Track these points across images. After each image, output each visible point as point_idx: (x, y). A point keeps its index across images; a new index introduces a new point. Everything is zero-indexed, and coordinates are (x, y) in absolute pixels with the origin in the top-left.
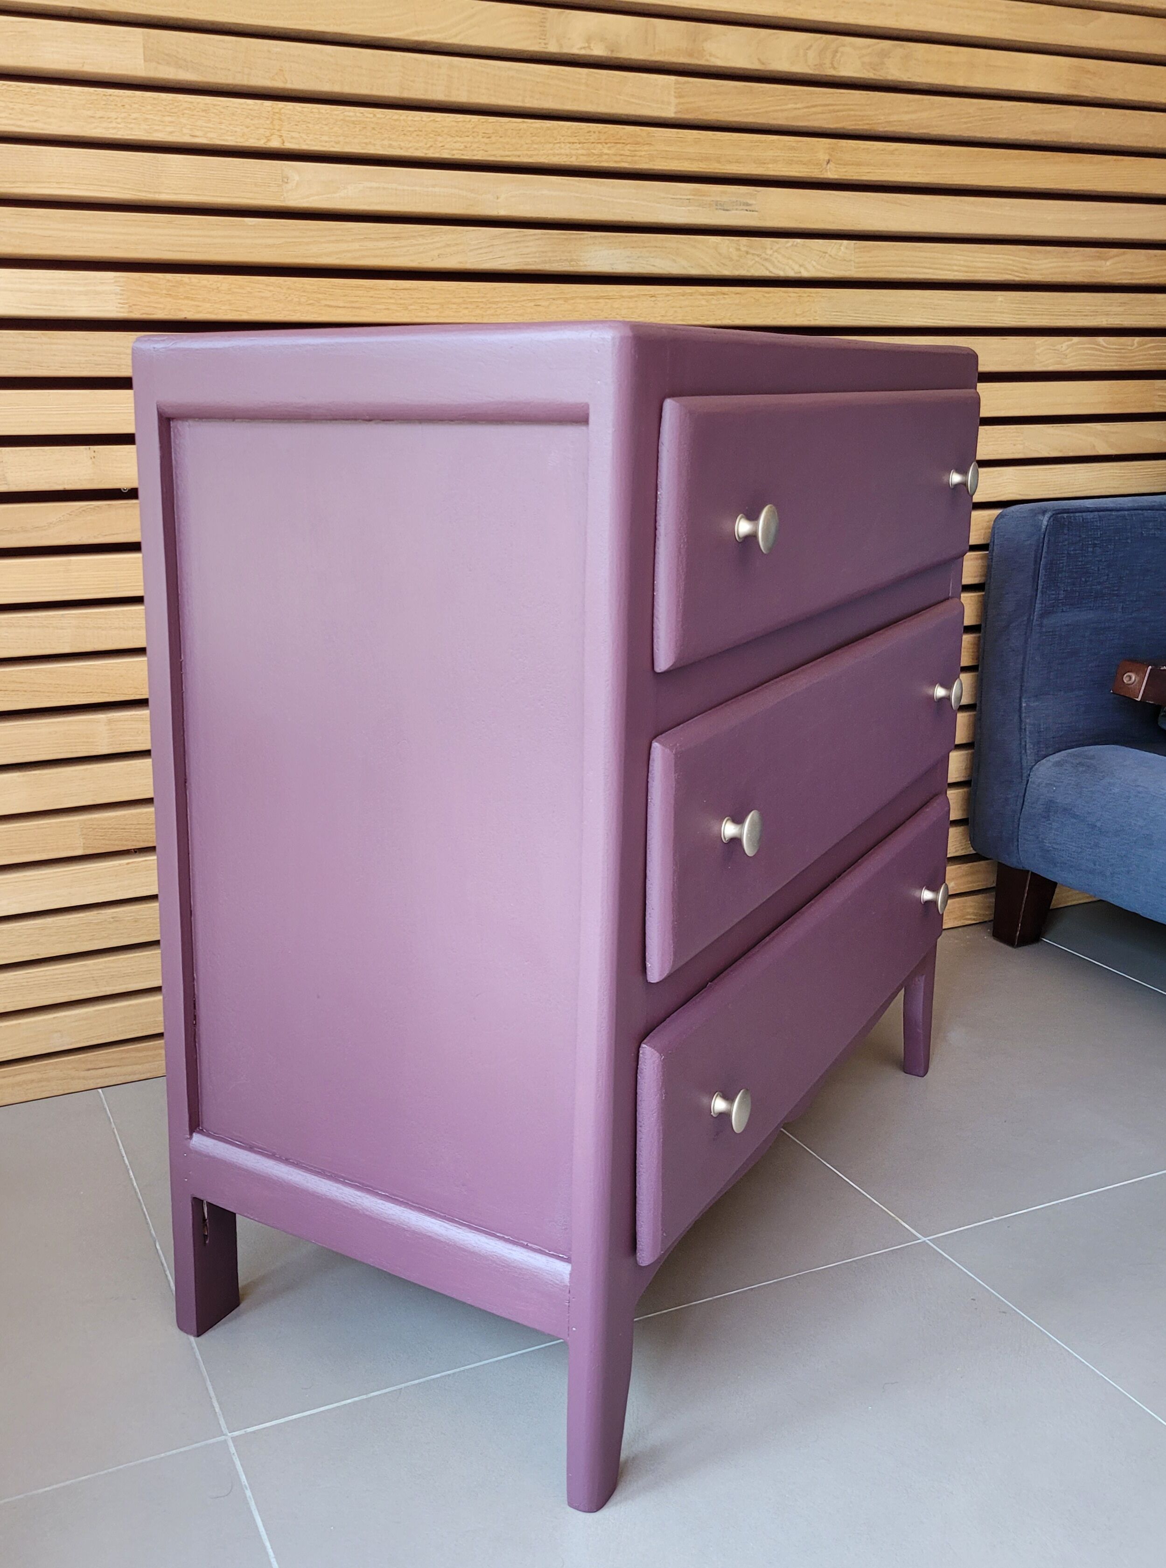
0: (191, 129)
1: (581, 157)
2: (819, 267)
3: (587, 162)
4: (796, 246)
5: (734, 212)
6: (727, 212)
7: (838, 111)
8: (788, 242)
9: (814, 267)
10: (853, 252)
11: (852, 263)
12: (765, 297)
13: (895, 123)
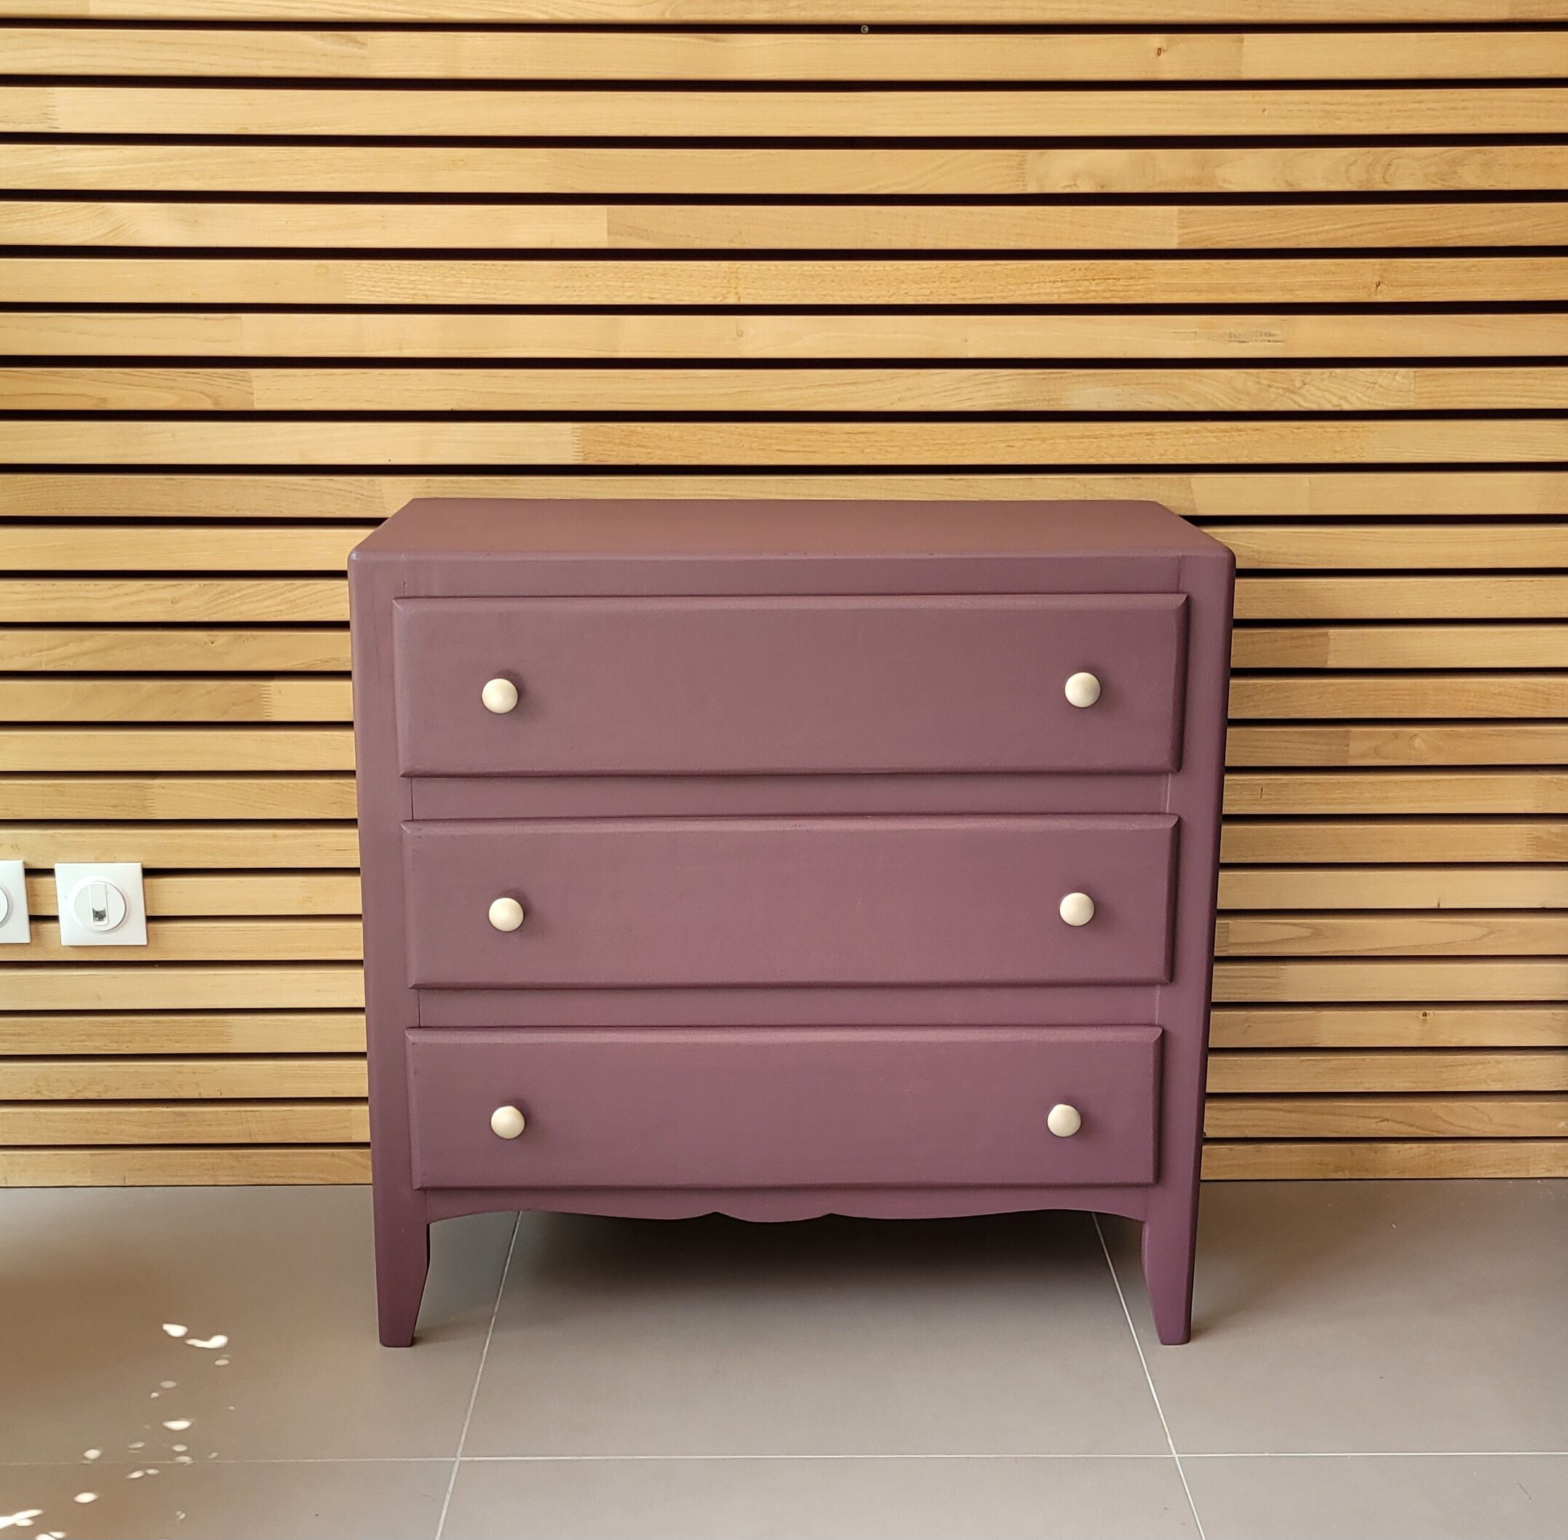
0: (650, 292)
1: (1064, 295)
2: (1365, 399)
3: (1070, 299)
4: (1334, 377)
5: (1251, 343)
6: (1245, 344)
7: (1392, 228)
8: (1323, 374)
9: (1358, 398)
10: (1413, 381)
11: (1412, 393)
12: (1292, 432)
13: (1471, 237)
